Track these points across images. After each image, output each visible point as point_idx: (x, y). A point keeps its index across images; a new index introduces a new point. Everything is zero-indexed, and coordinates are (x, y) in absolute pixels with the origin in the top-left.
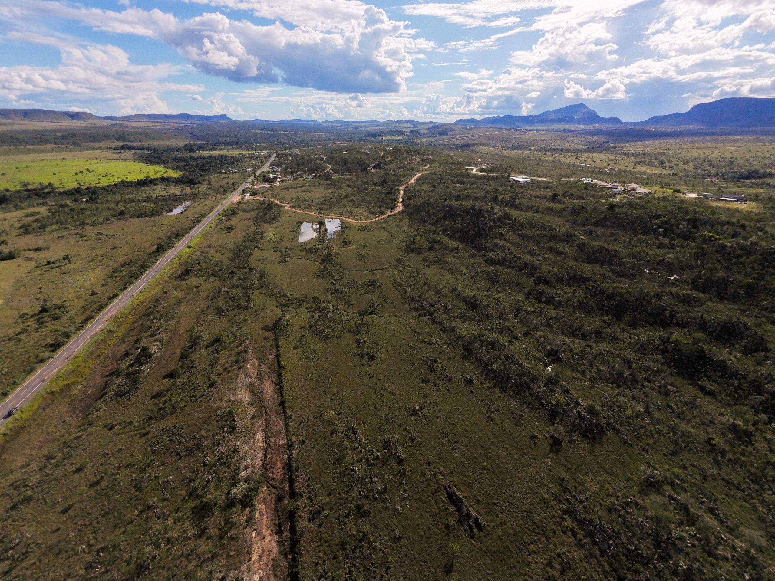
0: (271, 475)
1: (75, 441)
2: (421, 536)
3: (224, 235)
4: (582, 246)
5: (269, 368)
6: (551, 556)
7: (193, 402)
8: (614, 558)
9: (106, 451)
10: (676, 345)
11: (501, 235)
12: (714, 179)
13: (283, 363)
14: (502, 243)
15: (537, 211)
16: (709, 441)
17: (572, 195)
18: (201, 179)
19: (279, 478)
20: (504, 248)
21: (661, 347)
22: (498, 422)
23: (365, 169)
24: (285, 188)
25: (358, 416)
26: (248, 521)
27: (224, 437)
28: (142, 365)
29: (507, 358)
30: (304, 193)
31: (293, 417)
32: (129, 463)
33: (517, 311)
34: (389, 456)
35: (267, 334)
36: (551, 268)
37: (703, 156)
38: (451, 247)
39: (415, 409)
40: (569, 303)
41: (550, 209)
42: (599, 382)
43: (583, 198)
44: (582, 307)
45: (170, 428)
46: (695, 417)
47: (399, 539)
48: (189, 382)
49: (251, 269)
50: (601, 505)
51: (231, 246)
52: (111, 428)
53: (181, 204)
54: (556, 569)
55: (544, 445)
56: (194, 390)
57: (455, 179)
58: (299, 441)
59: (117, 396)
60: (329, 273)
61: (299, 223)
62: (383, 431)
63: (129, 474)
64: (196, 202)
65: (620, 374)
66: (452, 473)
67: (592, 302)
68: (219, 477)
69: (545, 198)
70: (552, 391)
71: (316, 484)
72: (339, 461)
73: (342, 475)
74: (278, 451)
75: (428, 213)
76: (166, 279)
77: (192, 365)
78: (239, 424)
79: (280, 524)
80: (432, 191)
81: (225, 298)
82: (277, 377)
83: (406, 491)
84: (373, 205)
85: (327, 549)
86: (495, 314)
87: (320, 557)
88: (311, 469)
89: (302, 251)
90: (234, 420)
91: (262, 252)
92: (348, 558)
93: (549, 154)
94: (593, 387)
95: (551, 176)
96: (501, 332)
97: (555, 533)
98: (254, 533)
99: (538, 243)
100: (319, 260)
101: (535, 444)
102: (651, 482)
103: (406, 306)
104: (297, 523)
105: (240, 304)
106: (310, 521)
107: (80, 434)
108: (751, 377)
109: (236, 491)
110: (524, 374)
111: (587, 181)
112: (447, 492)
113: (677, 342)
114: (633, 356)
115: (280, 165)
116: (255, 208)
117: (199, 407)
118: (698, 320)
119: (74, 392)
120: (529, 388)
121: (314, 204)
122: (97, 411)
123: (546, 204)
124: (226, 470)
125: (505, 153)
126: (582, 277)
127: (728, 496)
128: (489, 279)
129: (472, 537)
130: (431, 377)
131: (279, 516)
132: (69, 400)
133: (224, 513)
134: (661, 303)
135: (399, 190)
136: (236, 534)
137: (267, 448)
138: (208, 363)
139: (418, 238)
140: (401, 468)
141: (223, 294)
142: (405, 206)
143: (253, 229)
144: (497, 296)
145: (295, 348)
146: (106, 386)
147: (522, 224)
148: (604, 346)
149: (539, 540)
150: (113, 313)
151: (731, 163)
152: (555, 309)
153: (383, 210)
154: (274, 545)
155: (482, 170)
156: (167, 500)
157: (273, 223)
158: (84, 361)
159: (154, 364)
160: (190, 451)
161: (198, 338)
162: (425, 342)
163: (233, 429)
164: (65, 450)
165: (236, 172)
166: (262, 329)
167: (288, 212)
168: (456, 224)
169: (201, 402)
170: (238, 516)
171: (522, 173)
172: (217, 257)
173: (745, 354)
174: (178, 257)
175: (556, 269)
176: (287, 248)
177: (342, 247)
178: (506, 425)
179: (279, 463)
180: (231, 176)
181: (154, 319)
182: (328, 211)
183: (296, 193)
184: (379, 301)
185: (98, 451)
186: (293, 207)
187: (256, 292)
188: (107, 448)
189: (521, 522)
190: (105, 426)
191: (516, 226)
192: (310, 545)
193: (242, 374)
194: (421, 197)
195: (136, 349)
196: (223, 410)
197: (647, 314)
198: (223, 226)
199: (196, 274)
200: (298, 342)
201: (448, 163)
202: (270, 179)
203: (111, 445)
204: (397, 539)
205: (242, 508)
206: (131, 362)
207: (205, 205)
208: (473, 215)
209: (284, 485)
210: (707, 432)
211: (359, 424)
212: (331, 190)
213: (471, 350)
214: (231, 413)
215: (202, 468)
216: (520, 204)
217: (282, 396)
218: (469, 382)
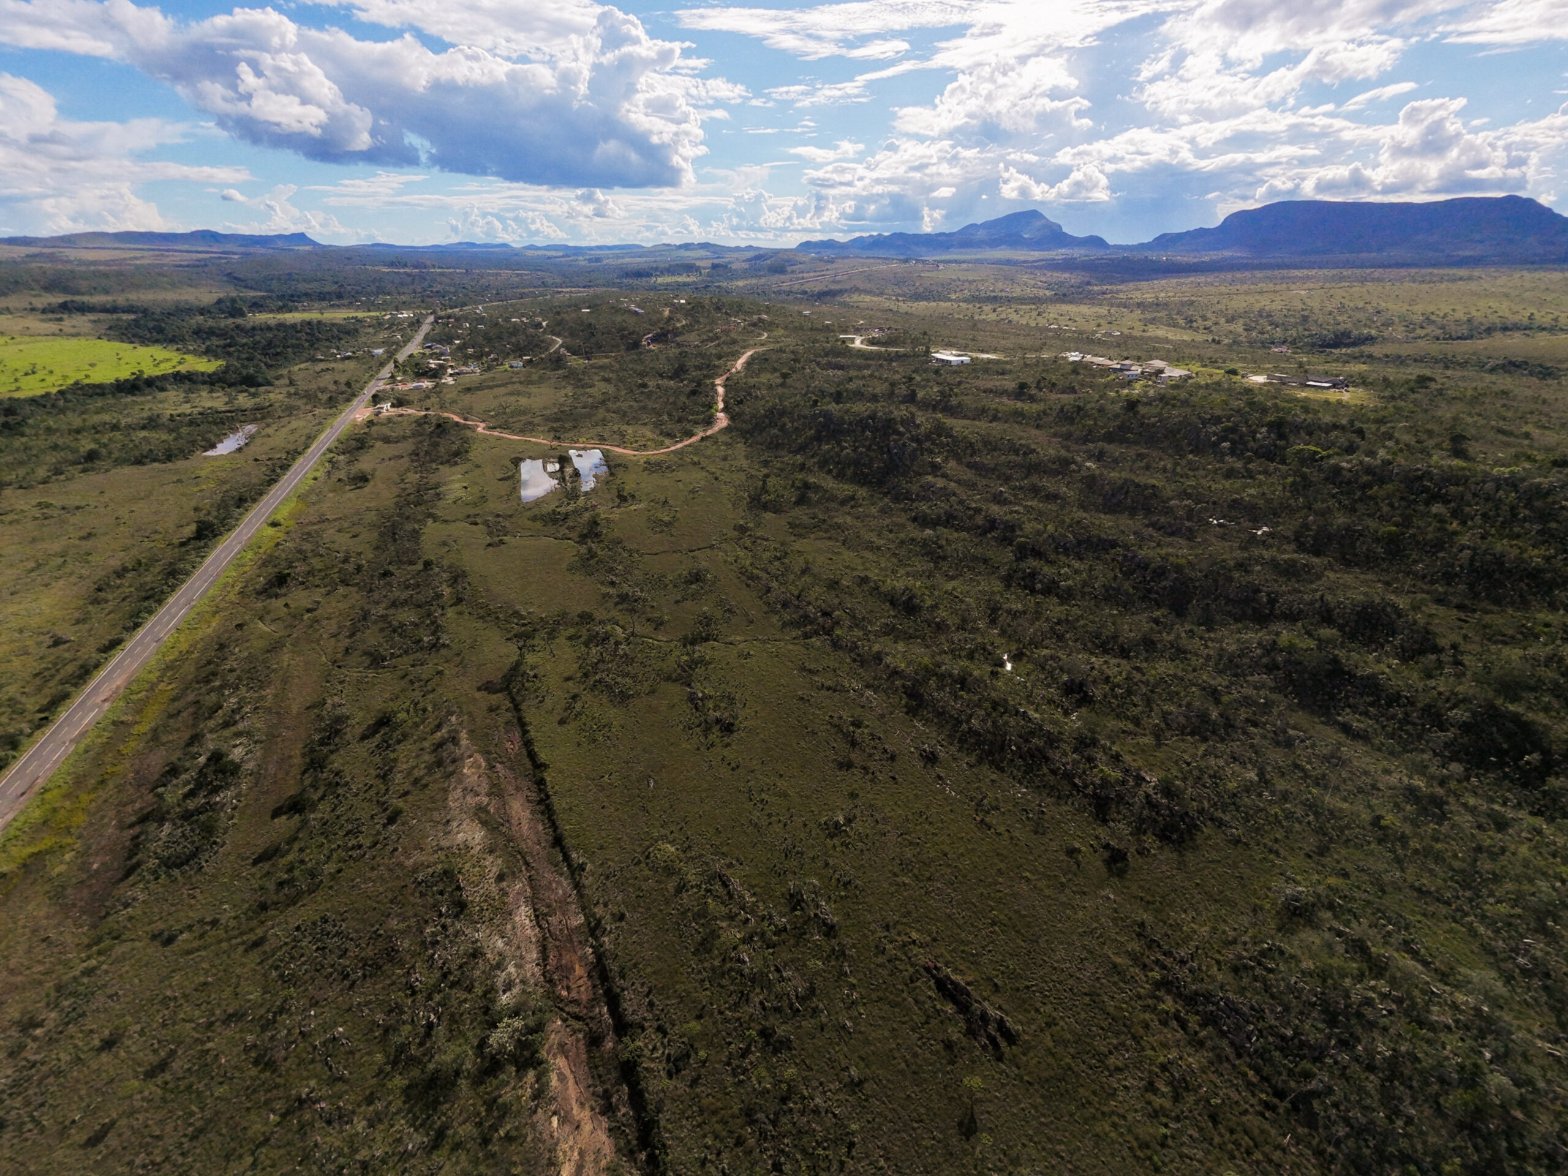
0: (564, 993)
1: (85, 980)
2: (901, 1072)
3: (351, 495)
4: (1091, 482)
5: (512, 769)
6: (1150, 1072)
7: (356, 860)
8: (1261, 1057)
9: (168, 993)
10: (1289, 653)
11: (935, 468)
12: (1284, 349)
13: (543, 756)
14: (940, 483)
15: (995, 418)
16: (1376, 821)
17: (1054, 385)
18: (270, 374)
19: (584, 998)
20: (945, 494)
21: (1265, 660)
22: (1001, 829)
23: (636, 345)
24: (469, 389)
25: (725, 849)
26: (537, 1095)
27: (444, 927)
28: (216, 790)
29: (995, 705)
30: (512, 399)
31: (589, 867)
32: (230, 1011)
33: (993, 613)
34: (805, 923)
35: (495, 699)
36: (1041, 527)
38: (841, 496)
39: (837, 822)
40: (1087, 590)
41: (1018, 414)
42: (1168, 734)
43: (1073, 390)
44: (1110, 596)
45: (314, 923)
46: (1345, 781)
47: (860, 1083)
48: (338, 817)
49: (428, 564)
50: (1218, 962)
51: (372, 517)
52: (170, 940)
53: (235, 430)
54: (1163, 1095)
55: (1095, 864)
56: (356, 833)
57: (824, 361)
58: (613, 915)
59: (169, 867)
60: (600, 561)
61: (517, 462)
62: (782, 874)
63: (238, 1036)
64: (268, 425)
65: (1204, 717)
66: (935, 940)
67: (1127, 586)
68: (452, 1015)
69: (1004, 392)
70: (1090, 759)
71: (668, 998)
72: (704, 946)
73: (718, 974)
74: (571, 941)
75: (782, 428)
76: (232, 597)
77: (337, 779)
78: (472, 895)
79: (606, 1091)
80: (783, 385)
81: (382, 630)
82: (534, 787)
83: (853, 987)
84: (665, 417)
85: (718, 1127)
86: (952, 621)
87: (708, 1148)
88: (649, 970)
89: (534, 519)
90: (459, 888)
91: (444, 526)
92: (765, 1140)
93: (987, 308)
94: (1159, 745)
95: (1004, 350)
96: (971, 656)
97: (1147, 1026)
98: (555, 1121)
99: (1008, 479)
100: (574, 535)
101: (1078, 864)
102: (1296, 908)
103: (775, 619)
104: (643, 1084)
105: (420, 640)
106: (670, 1075)
107: (93, 962)
108: (1423, 701)
109: (500, 1037)
110: (1032, 733)
111: (1074, 357)
112: (933, 977)
113: (1291, 649)
114: (1220, 682)
115: (448, 340)
116: (408, 433)
117: (373, 869)
118: (1317, 605)
119: (57, 870)
120: (1047, 759)
121: (537, 420)
122: (126, 905)
123: (1009, 404)
124: (465, 995)
125: (904, 307)
126: (1100, 539)
127: (1424, 915)
128: (927, 554)
129: (1000, 1058)
130: (855, 756)
131: (600, 1076)
132: (47, 887)
133: (482, 1088)
134: (1250, 579)
135: (714, 385)
136: (517, 1129)
137: (545, 939)
138: (373, 772)
139: (772, 482)
140: (834, 942)
141: (375, 622)
142: (732, 418)
143: (413, 477)
144: (949, 586)
145: (562, 722)
146: (137, 846)
147: (971, 444)
148: (1163, 667)
149: (1123, 1044)
150: (119, 681)
152: (1061, 604)
153: (688, 427)
154: (603, 1137)
155: (872, 342)
156: (341, 1079)
157: (456, 464)
158: (66, 796)
159: (244, 787)
160: (373, 968)
161: (340, 720)
162: (829, 689)
163: (461, 907)
164: (66, 1003)
165: (349, 358)
166: (479, 689)
167: (485, 439)
168: (843, 449)
169: (374, 858)
170: (514, 1089)
171: (949, 345)
172: (343, 542)
173: (1404, 660)
174: (251, 548)
175: (1050, 528)
176: (498, 516)
177: (618, 507)
178: (1017, 834)
179: (577, 967)
180: (339, 366)
181: (222, 687)
182: (570, 434)
183: (495, 397)
184: (718, 613)
185: (148, 993)
186: (494, 428)
187: (450, 613)
188: (170, 986)
189: (1083, 1015)
190: (154, 937)
191: (961, 449)
192: (681, 1126)
193: (455, 788)
194: (763, 398)
195: (194, 757)
196: (430, 870)
197: (1229, 601)
198: (342, 475)
199: (303, 583)
200: (566, 710)
201: (801, 328)
202: (431, 369)
203: (177, 977)
204: (856, 1085)
205: (517, 1071)
206: (188, 788)
207: (293, 431)
208: (875, 430)
209: (597, 1010)
210: (1370, 806)
211: (730, 866)
212: (569, 391)
213: (922, 695)
214: (448, 874)
215: (409, 1001)
216: (960, 405)
217: (554, 825)
218: (931, 759)
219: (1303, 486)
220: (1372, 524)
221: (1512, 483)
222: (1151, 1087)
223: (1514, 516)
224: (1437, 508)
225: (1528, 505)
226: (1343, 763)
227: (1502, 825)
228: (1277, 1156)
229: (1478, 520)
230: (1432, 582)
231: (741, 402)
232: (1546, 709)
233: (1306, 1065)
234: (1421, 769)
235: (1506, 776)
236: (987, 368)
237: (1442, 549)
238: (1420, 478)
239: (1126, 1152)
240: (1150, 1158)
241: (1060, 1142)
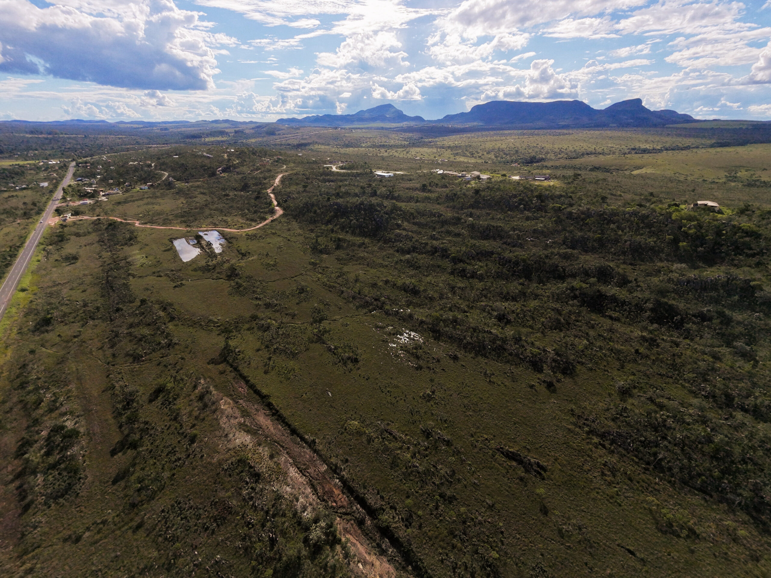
0: (334, 504)
2: (507, 496)
3: (68, 268)
4: (472, 227)
5: (248, 401)
6: (601, 468)
7: (181, 467)
8: (636, 451)
9: (94, 568)
10: (580, 290)
11: (399, 226)
12: (516, 164)
13: (264, 391)
14: (404, 233)
15: (417, 201)
16: (637, 351)
17: (437, 184)
19: (345, 503)
20: (408, 238)
21: (572, 294)
22: (500, 383)
23: (213, 174)
24: (119, 203)
25: (382, 418)
26: (347, 555)
27: (252, 488)
28: (65, 448)
29: (475, 330)
30: (150, 207)
31: (317, 441)
32: (141, 566)
33: (453, 289)
34: (435, 443)
35: (221, 367)
36: (458, 249)
37: (497, 147)
38: (358, 243)
39: (428, 395)
40: (489, 274)
41: (427, 199)
42: (546, 331)
43: (446, 187)
44: (499, 276)
45: (172, 506)
46: (619, 338)
47: (493, 505)
48: (157, 447)
49: (143, 302)
50: (606, 418)
51: (88, 280)
52: (78, 539)
54: (609, 476)
55: (542, 388)
56: (174, 452)
57: (321, 178)
58: (342, 461)
59: (55, 499)
60: (245, 288)
61: (171, 240)
62: (414, 422)
65: (558, 321)
66: (494, 436)
67: (504, 270)
68: (282, 530)
69: (416, 189)
70: (523, 346)
71: (389, 492)
72: (394, 465)
73: (407, 475)
74: (325, 478)
75: (315, 212)
77: (147, 426)
78: (262, 468)
79: (378, 544)
80: (305, 191)
81: (131, 341)
82: (266, 408)
83: (470, 465)
84: (246, 211)
85: (441, 543)
86: (436, 295)
87: (441, 554)
88: (373, 482)
89: (195, 270)
90: (251, 467)
91: (140, 280)
92: (465, 542)
93: (383, 150)
94: (545, 336)
96: (450, 309)
97: (591, 451)
98: (360, 565)
99: (434, 229)
100: (223, 276)
101: (536, 390)
102: (624, 391)
103: (351, 305)
104: (396, 535)
105: (160, 343)
106: (407, 527)
107: (28, 565)
108: (634, 302)
109: (316, 534)
110: (495, 339)
111: (440, 171)
112: (503, 453)
113: (580, 288)
114: (558, 306)
115: (94, 176)
116: (90, 230)
117: (193, 469)
118: (582, 269)
120: (505, 349)
121: (170, 217)
122: (35, 527)
123: (421, 194)
124: (284, 519)
125: (343, 150)
126: (486, 252)
127: (666, 383)
128: (411, 266)
129: (543, 479)
130: (421, 362)
131: (371, 538)
133: (316, 562)
134: (553, 261)
135: (267, 194)
136: (344, 575)
137: (311, 481)
138: (168, 418)
139: (319, 239)
140: (453, 447)
141: (125, 337)
142: (284, 209)
143: (106, 254)
144: (428, 279)
145: (266, 372)
147: (412, 214)
148: (533, 304)
149: (586, 460)
151: (517, 151)
152: (480, 282)
153: (262, 215)
154: (388, 566)
155: (341, 168)
157: (132, 245)
159: (83, 443)
160: (220, 520)
161: (130, 394)
163: (257, 476)
165: (24, 189)
166: (209, 363)
167: (143, 230)
168: (351, 220)
169: (191, 463)
170: (333, 557)
171: (379, 168)
172: (77, 295)
173: (620, 287)
174: (12, 306)
175: (464, 249)
176: (172, 271)
177: (242, 259)
178: (506, 384)
179: (334, 490)
180: (20, 194)
181: (37, 389)
182: (196, 223)
183: (138, 206)
184: (322, 307)
185: (80, 572)
186: (146, 223)
187: (171, 326)
188: (93, 564)
189: (567, 453)
190: (65, 540)
191: (409, 216)
192: (424, 548)
193: (221, 417)
194: (297, 198)
195: (38, 433)
196: (230, 462)
197: (547, 272)
198: (56, 257)
199: (62, 322)
200: (265, 366)
201: (302, 163)
202: (88, 193)
203: (95, 559)
204: (491, 507)
205: (331, 547)
206: (42, 452)
207: (7, 234)
208: (365, 210)
209: (355, 508)
210: (631, 346)
211: (388, 424)
212: (183, 200)
213: (439, 330)
214: (242, 462)
215: (252, 530)
216: (399, 196)
217: (288, 425)
218: (455, 358)
219: (559, 221)
220: (591, 234)
221: (635, 214)
222: (603, 474)
223: (639, 226)
224: (612, 226)
225: (643, 222)
226: (617, 331)
227: (677, 345)
228: (657, 487)
229: (628, 229)
230: (619, 256)
231: (286, 201)
232: (674, 299)
233: (654, 449)
234: (645, 329)
235: (670, 326)
236: (402, 177)
237: (619, 242)
238: (602, 215)
239: (606, 502)
240: (616, 502)
241: (581, 506)
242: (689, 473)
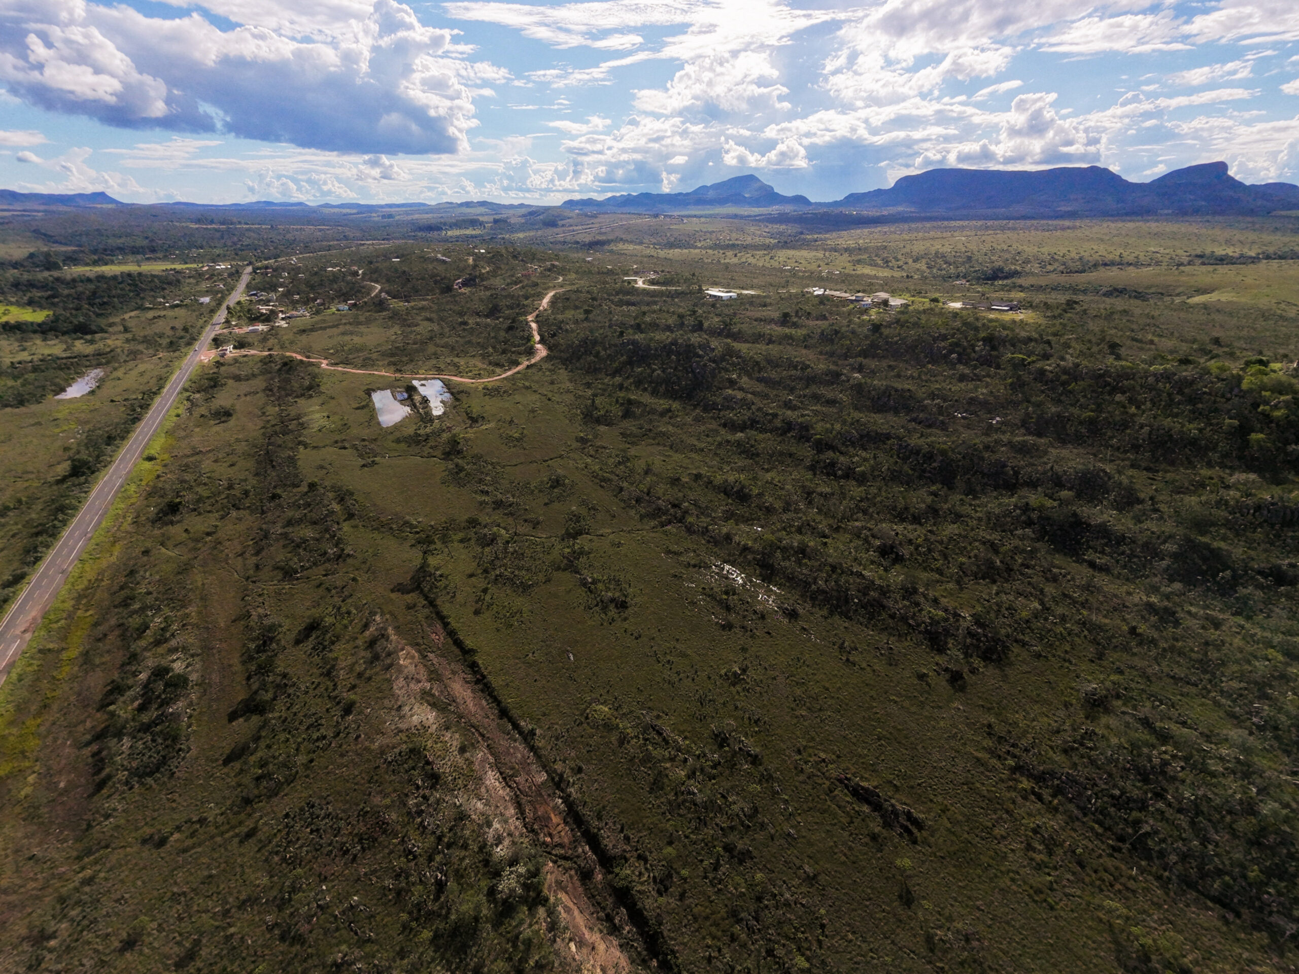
0: (548, 839)
1: (87, 889)
2: (844, 863)
3: (216, 429)
4: (859, 388)
5: (443, 656)
6: (1026, 836)
7: (324, 750)
8: (1101, 813)
9: (175, 890)
10: (1040, 511)
11: (732, 383)
12: (964, 282)
13: (469, 643)
14: (739, 395)
15: (770, 342)
16: (1133, 631)
17: (809, 314)
18: (102, 322)
19: (566, 840)
20: (744, 403)
21: (1023, 518)
22: (864, 665)
23: (449, 289)
24: (304, 331)
25: (650, 704)
26: (553, 926)
27: (425, 797)
28: (166, 703)
29: (834, 568)
30: (347, 338)
31: (538, 732)
32: (243, 897)
33: (808, 495)
34: (733, 756)
35: (410, 598)
36: (828, 426)
37: (933, 250)
38: (660, 409)
39: (735, 673)
40: (876, 473)
41: (788, 339)
42: (966, 579)
43: (824, 318)
44: (895, 477)
45: (302, 809)
46: (1102, 603)
47: (815, 876)
48: (295, 714)
49: (312, 486)
50: (1051, 747)
51: (242, 447)
52: (162, 842)
53: (81, 374)
54: (1040, 852)
55: (941, 683)
56: (317, 726)
57: (617, 298)
58: (572, 769)
59: (140, 777)
60: (468, 474)
61: (369, 392)
62: (702, 719)
63: (257, 919)
64: (115, 369)
65: (990, 564)
66: (838, 757)
67: (906, 468)
68: (457, 871)
69: (772, 321)
70: (917, 604)
71: (640, 831)
72: (656, 785)
73: (674, 807)
74: (541, 795)
75: (597, 355)
76: (126, 526)
77: (285, 681)
78: (444, 767)
79: (607, 915)
80: (586, 319)
81: (284, 546)
82: (468, 670)
83: (786, 802)
84: (491, 350)
85: (713, 929)
86: (778, 505)
87: (708, 947)
88: (616, 811)
89: (398, 441)
90: (428, 763)
91: (314, 451)
92: (754, 932)
93: (730, 253)
94: (961, 589)
95: (759, 287)
96: (799, 531)
97: (1014, 802)
98: (573, 946)
99: (792, 390)
100: (438, 453)
101: (928, 685)
102: (1095, 700)
103: (632, 513)
104: (640, 905)
105: (325, 553)
106: (660, 893)
107: (88, 872)
108: (1142, 539)
109: (509, 883)
110: (867, 588)
111: (819, 292)
112: (847, 787)
113: (1041, 508)
114: (995, 537)
115: (273, 288)
116: (256, 371)
117: (342, 755)
118: (1050, 474)
119: (23, 793)
120: (884, 607)
121: (374, 356)
122: (107, 817)
123: (779, 330)
124: (463, 853)
125: (662, 253)
126: (877, 433)
127: (1182, 695)
128: (743, 452)
129: (915, 842)
130: (732, 617)
131: (599, 904)
132: (18, 809)
133: (502, 929)
134: (997, 456)
135: (527, 323)
136: (544, 957)
137: (517, 796)
138: (318, 672)
139: (598, 401)
140: (761, 768)
141: (277, 540)
142: (550, 348)
143: (273, 410)
144: (769, 476)
145: (477, 613)
146: (102, 760)
147: (757, 363)
148: (951, 529)
149: (1001, 818)
150: (34, 612)
151: (969, 258)
152: (860, 486)
153: (514, 357)
154: (618, 954)
155: (652, 282)
156: (369, 940)
157: (311, 396)
158: (11, 723)
159: (193, 696)
160: (368, 841)
161: (272, 628)
162: (695, 566)
163: (434, 779)
164: (73, 913)
165: (177, 306)
166: (392, 591)
167: (332, 374)
168: (654, 370)
169: (341, 746)
170: (530, 925)
171: (715, 284)
172: (223, 472)
173: (1120, 509)
174: (132, 480)
175: (838, 427)
176: (364, 440)
177: (471, 427)
178: (876, 667)
179: (552, 816)
180: (170, 313)
181: (143, 609)
182: (411, 367)
183: (330, 337)
184: (583, 511)
185: (155, 893)
186: (337, 364)
187: (346, 527)
188: (176, 883)
189: (966, 801)
190: (144, 842)
191: (751, 367)
192: (683, 933)
193: (397, 678)
194: (573, 331)
195: (135, 674)
196: (397, 750)
197: (984, 475)
198: (203, 410)
199: (195, 510)
200: (477, 602)
201: (590, 272)
202: (262, 314)
203: (180, 876)
204: (811, 880)
205: (530, 910)
206: (136, 704)
207: (142, 374)
208: (678, 354)
209: (580, 850)
210: (1124, 620)
211: (658, 717)
212: (397, 329)
213: (772, 565)
214: (415, 752)
215: (413, 864)
216: (740, 332)
217: (496, 700)
218: (792, 615)
219: (1018, 385)
220: (1076, 411)
221: (1167, 376)
222: (1029, 847)
223: (1172, 400)
224: (1119, 397)
225: (1180, 392)
226: (1099, 590)
227: (1217, 625)
228: (1131, 884)
229: (1149, 404)
230: (1126, 452)
231: (554, 335)
232: (1224, 539)
233: (1135, 814)
234: (1155, 589)
235: (1209, 589)
236: (751, 300)
237: (1127, 427)
238: (1101, 376)
239: (1027, 899)
240: (1045, 901)
241: (977, 899)
242: (1200, 868)
